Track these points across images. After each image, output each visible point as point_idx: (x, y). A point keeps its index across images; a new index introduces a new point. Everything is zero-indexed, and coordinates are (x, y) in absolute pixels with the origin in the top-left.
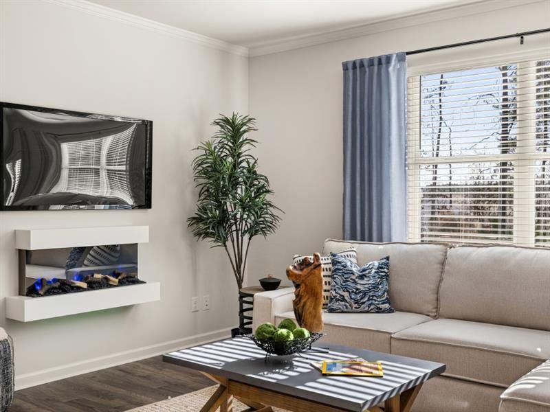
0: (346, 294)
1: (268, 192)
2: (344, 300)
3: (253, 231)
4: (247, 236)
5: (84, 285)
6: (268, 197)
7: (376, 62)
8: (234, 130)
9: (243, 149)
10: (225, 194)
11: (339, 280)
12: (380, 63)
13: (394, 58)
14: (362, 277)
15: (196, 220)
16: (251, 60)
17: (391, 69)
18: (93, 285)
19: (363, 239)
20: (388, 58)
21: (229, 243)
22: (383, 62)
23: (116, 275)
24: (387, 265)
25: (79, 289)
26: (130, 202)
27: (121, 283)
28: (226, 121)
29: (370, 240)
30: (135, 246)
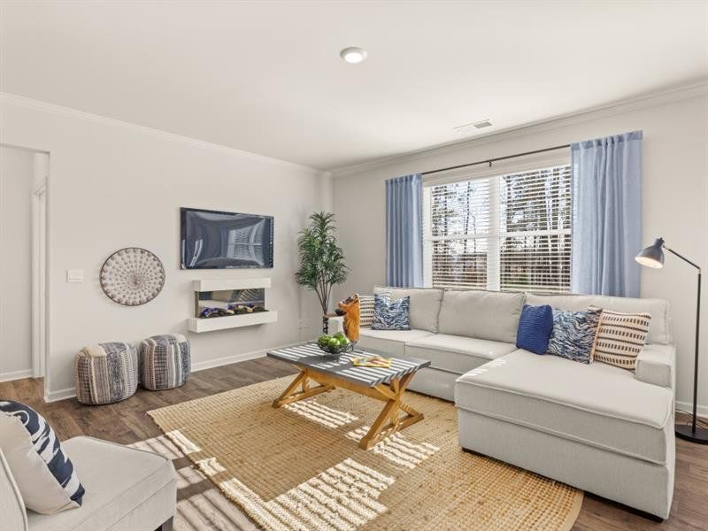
0: (382, 319)
1: (342, 257)
2: (381, 322)
3: (333, 281)
4: (329, 284)
5: (232, 312)
6: (342, 261)
7: (404, 179)
8: (322, 221)
9: (328, 232)
10: (317, 259)
11: (379, 310)
12: (406, 180)
13: (414, 178)
14: (392, 309)
15: (300, 274)
16: (334, 180)
17: (413, 183)
18: (237, 312)
19: (397, 286)
20: (411, 177)
21: (318, 288)
22: (408, 179)
23: (251, 306)
24: (408, 302)
25: (229, 314)
26: (262, 264)
27: (254, 311)
28: (318, 216)
29: (402, 286)
30: (263, 289)
